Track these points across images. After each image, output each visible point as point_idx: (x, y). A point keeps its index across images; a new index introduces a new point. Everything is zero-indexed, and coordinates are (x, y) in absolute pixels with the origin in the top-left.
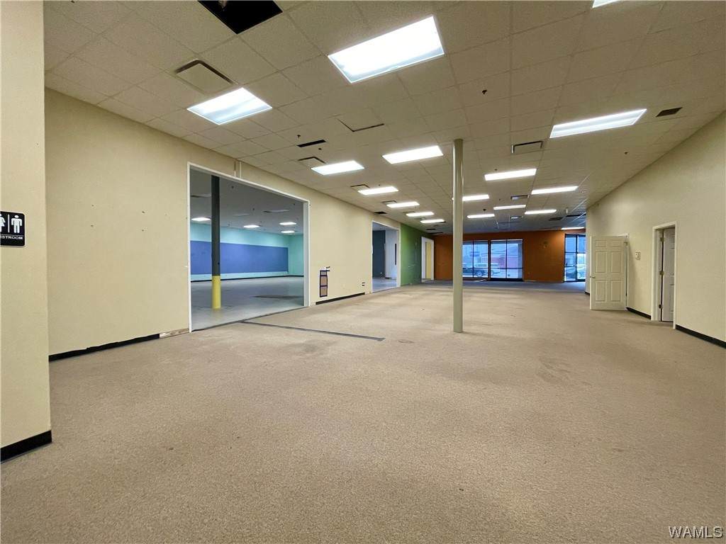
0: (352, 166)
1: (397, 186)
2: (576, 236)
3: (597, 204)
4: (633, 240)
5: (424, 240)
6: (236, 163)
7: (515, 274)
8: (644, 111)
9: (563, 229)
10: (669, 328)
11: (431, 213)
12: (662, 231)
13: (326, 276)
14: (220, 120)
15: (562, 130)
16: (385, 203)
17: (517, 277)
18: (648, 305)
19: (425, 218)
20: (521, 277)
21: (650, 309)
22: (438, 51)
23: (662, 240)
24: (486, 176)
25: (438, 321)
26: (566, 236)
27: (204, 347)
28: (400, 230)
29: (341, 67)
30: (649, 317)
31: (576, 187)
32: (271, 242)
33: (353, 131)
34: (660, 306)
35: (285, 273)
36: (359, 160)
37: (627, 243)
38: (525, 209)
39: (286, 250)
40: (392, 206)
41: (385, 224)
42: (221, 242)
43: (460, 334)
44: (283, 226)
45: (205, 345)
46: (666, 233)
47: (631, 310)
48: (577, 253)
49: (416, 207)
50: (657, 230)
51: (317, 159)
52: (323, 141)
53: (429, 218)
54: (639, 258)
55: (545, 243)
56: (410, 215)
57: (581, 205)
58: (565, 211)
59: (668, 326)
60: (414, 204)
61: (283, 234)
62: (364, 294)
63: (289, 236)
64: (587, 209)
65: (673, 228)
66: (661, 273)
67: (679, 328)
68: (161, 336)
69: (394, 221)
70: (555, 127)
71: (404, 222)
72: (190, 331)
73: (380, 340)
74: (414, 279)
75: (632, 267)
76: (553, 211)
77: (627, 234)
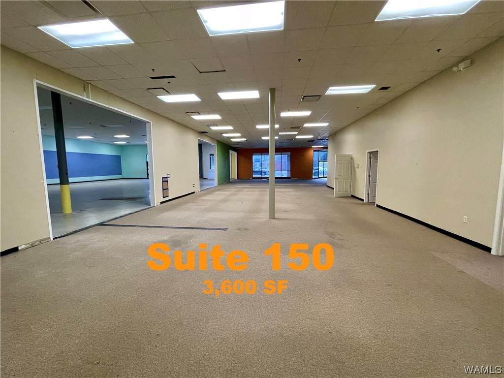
0: (192, 98)
1: (220, 115)
2: (319, 151)
3: (335, 134)
4: (355, 156)
5: (231, 152)
6: (85, 85)
7: (285, 174)
8: (374, 86)
9: (313, 147)
10: (373, 206)
11: (239, 135)
12: (371, 153)
13: (167, 181)
14: (76, 44)
15: (334, 91)
16: (209, 126)
17: (286, 177)
18: (362, 193)
19: (234, 137)
20: (289, 176)
21: (363, 196)
22: (279, 27)
23: (370, 158)
24: (281, 113)
25: (256, 211)
26: (314, 151)
27: (74, 253)
28: (216, 145)
29: (206, 22)
30: (363, 200)
31: (328, 124)
32: (105, 151)
33: (200, 73)
34: (368, 194)
35: (119, 176)
36: (198, 95)
37: (352, 158)
38: (296, 135)
39: (118, 158)
40: (214, 128)
41: (206, 140)
42: (66, 151)
43: (274, 220)
44: (117, 138)
45: (75, 251)
46: (373, 155)
47: (353, 197)
48: (319, 161)
49: (230, 130)
50: (368, 152)
51: (164, 89)
52: (173, 77)
53: (237, 137)
54: (358, 167)
55: (303, 155)
56: (224, 135)
57: (326, 134)
58: (318, 137)
59: (371, 205)
60: (230, 128)
61: (117, 145)
62: (194, 193)
63: (121, 146)
64: (329, 137)
65: (377, 151)
66: (369, 176)
67: (378, 206)
68: (20, 248)
69: (212, 139)
70: (330, 88)
71: (219, 139)
72: (52, 239)
73: (225, 229)
74: (225, 180)
75: (355, 172)
76: (311, 137)
77: (352, 153)
